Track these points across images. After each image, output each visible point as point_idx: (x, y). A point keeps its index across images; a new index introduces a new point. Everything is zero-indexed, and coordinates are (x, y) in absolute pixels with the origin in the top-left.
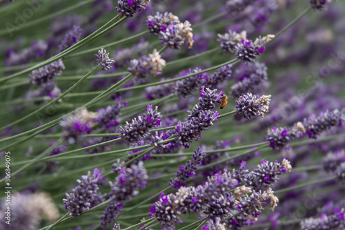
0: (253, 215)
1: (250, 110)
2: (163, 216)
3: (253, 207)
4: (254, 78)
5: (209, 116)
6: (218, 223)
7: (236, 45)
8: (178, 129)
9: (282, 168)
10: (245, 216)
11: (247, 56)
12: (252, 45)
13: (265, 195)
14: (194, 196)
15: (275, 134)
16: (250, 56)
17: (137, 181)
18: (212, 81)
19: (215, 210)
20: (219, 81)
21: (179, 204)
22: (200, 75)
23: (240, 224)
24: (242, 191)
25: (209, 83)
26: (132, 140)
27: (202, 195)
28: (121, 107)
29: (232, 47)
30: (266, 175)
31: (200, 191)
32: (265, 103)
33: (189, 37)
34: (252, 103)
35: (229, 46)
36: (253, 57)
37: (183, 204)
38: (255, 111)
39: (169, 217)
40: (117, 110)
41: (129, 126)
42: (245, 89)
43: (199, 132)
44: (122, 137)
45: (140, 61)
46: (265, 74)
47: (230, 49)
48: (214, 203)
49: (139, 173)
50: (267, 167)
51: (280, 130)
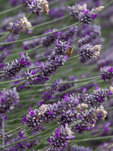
0: (91, 123)
1: (88, 55)
2: (31, 123)
3: (91, 118)
4: (93, 35)
5: (61, 59)
6: (67, 128)
7: (79, 13)
8: (41, 68)
9: (109, 92)
10: (86, 123)
11: (86, 20)
12: (89, 13)
13: (98, 110)
14: (51, 110)
15: (106, 71)
16: (88, 20)
17: (12, 100)
18: (65, 37)
19: (65, 119)
20: (69, 37)
21: (41, 115)
22: (56, 33)
23: (83, 129)
24: (82, 107)
25: (63, 38)
26: (11, 75)
27: (56, 109)
28: (7, 55)
29: (77, 14)
30: (99, 96)
31: (55, 107)
32: (97, 50)
33: (46, 7)
34: (89, 50)
35: (75, 14)
36: (90, 21)
37: (44, 116)
38: (91, 55)
39: (35, 124)
40: (3, 56)
41: (10, 66)
42: (86, 42)
43: (55, 69)
44: (5, 73)
45: (15, 23)
46: (100, 32)
47: (76, 16)
48: (64, 114)
49: (14, 95)
50: (100, 92)
51: (108, 68)
